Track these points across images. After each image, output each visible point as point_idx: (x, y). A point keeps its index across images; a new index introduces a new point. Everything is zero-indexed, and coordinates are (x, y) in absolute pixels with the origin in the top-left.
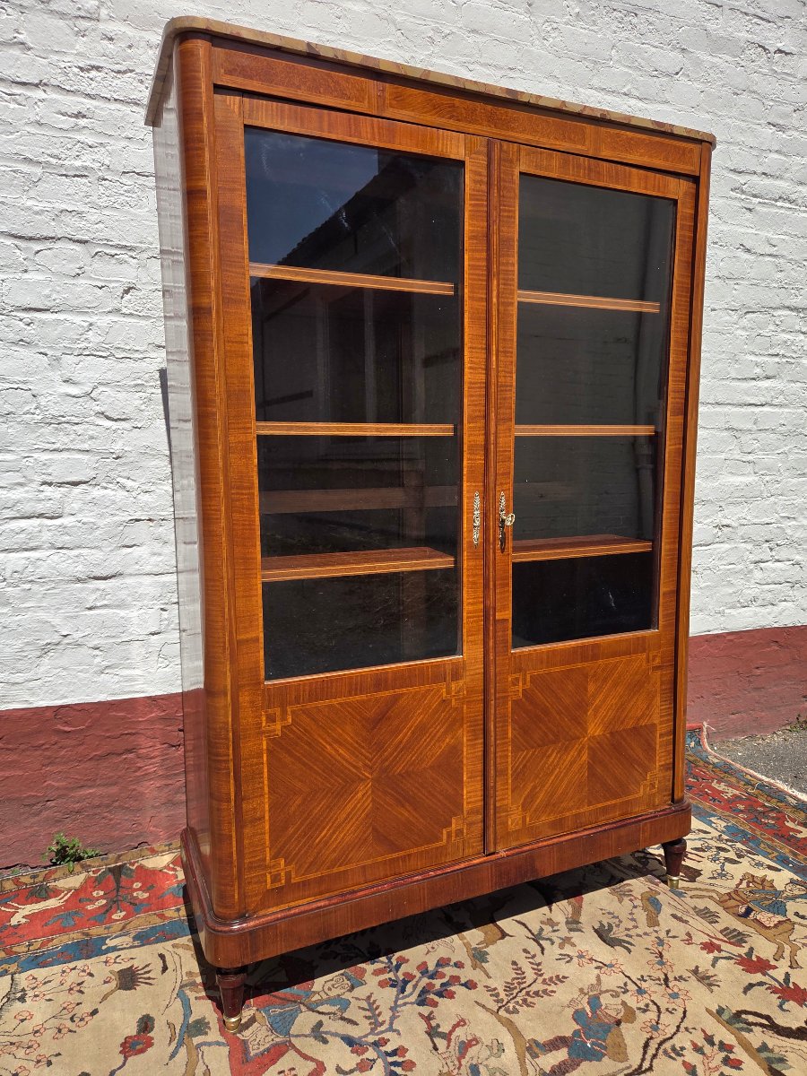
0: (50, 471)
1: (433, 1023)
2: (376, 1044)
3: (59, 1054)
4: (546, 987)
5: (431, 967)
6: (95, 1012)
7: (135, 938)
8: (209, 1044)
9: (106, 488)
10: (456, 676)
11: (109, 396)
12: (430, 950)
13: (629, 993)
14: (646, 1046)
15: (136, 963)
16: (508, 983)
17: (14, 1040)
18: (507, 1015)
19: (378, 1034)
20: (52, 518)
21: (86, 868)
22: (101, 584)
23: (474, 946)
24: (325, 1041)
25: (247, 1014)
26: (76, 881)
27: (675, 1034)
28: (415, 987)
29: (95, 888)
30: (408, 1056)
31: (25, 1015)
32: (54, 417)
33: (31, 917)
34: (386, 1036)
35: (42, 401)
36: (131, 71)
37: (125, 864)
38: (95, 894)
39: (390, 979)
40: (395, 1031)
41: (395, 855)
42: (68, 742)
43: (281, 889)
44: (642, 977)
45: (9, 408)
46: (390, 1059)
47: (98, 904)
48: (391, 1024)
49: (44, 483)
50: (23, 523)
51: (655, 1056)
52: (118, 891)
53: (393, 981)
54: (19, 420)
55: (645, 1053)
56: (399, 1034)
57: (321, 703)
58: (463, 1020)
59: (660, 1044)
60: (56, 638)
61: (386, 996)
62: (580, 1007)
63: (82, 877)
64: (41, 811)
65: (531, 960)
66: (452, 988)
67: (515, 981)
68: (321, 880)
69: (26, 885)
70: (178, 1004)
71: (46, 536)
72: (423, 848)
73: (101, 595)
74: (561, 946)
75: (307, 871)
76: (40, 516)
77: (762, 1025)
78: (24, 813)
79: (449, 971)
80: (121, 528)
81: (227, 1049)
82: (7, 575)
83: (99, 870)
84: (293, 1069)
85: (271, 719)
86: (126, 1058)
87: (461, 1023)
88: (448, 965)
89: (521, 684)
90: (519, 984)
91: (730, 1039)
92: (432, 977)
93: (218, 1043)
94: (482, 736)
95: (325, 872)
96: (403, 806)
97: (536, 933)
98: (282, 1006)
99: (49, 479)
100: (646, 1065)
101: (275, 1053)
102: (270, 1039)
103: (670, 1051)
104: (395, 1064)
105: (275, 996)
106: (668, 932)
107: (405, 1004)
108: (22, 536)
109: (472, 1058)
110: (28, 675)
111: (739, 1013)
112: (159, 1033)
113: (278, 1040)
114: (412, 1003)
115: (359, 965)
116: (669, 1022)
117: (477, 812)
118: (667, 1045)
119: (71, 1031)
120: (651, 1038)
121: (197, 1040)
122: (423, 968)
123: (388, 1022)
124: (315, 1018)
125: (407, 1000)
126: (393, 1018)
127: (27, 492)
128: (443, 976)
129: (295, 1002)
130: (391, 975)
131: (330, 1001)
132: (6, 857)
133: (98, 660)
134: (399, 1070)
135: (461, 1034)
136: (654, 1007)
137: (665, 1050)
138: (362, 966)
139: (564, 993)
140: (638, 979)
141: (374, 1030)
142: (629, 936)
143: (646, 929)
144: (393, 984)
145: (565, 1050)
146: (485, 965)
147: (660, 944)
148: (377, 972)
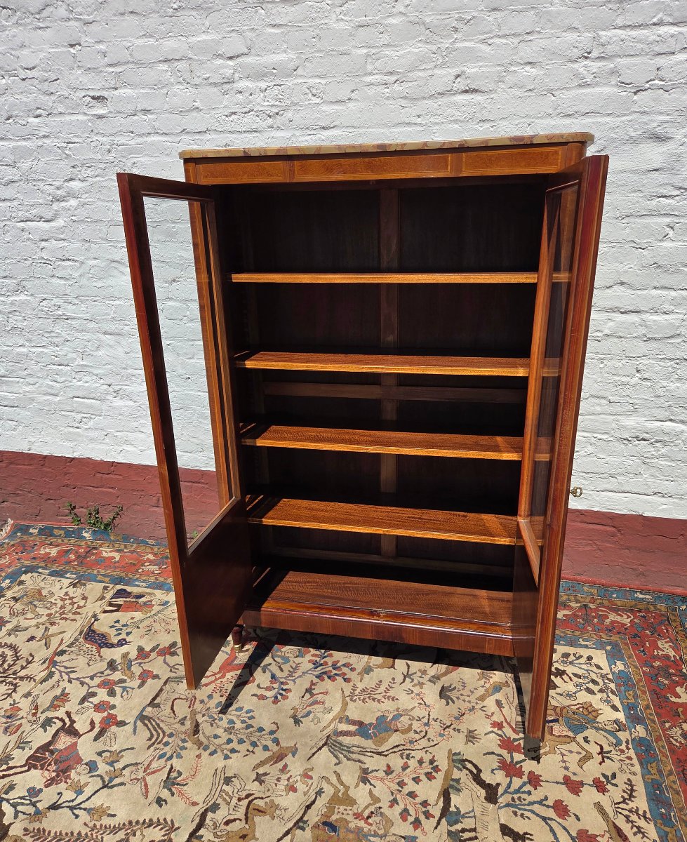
1: (313, 687)
2: (282, 683)
4: (382, 698)
5: (339, 664)
8: (223, 651)
12: (348, 657)
13: (419, 722)
14: (397, 746)
16: (366, 688)
17: (165, 619)
18: (349, 701)
19: (286, 679)
23: (371, 664)
24: (264, 672)
25: (246, 647)
27: (418, 750)
30: (289, 694)
34: (288, 682)
36: (252, 110)
39: (316, 660)
40: (294, 682)
44: (437, 719)
46: (281, 692)
48: (296, 678)
51: (395, 752)
53: (317, 662)
55: (392, 748)
56: (295, 684)
59: (404, 750)
61: (306, 667)
62: (387, 715)
65: (390, 684)
66: (337, 678)
74: (414, 685)
77: (471, 772)
81: (228, 656)
84: (242, 676)
87: (326, 693)
88: (348, 667)
90: (372, 691)
91: (443, 767)
92: (334, 669)
93: (227, 653)
97: (409, 674)
100: (385, 753)
102: (245, 660)
103: (405, 754)
104: (281, 694)
106: (484, 707)
107: (311, 674)
109: (313, 709)
111: (467, 760)
113: (247, 662)
114: (314, 675)
116: (424, 743)
118: (408, 752)
120: (404, 745)
122: (335, 666)
124: (271, 661)
125: (313, 672)
126: (300, 676)
128: (340, 670)
129: (270, 651)
130: (318, 659)
131: (283, 658)
134: (279, 697)
135: (320, 698)
136: (423, 734)
137: (403, 753)
138: (310, 649)
139: (388, 706)
140: (433, 719)
141: (287, 677)
142: (458, 698)
143: (473, 699)
144: (315, 663)
145: (357, 727)
146: (365, 675)
147: (470, 710)
148: (313, 655)
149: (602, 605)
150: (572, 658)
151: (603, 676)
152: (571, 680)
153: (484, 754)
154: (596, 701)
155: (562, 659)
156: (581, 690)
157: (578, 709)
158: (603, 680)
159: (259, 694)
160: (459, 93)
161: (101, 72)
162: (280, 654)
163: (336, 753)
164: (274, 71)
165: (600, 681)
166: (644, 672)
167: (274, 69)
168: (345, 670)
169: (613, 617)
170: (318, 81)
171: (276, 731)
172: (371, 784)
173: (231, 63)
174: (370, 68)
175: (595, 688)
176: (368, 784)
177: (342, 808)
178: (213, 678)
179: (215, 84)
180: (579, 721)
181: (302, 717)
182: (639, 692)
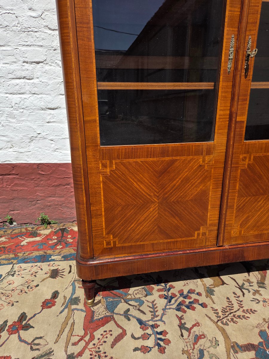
0: (26, 56)
1: (183, 322)
2: (153, 327)
3: (18, 302)
4: (244, 314)
5: (185, 293)
6: (38, 286)
7: (62, 257)
8: (78, 310)
9: (51, 65)
10: (209, 152)
11: (49, 17)
12: (186, 284)
15: (60, 268)
16: (224, 308)
17: (3, 292)
18: (222, 325)
19: (154, 321)
20: (29, 79)
21: (52, 227)
22: (52, 111)
23: (208, 286)
24: (129, 320)
25: (97, 298)
26: (47, 232)
28: (176, 301)
29: (54, 235)
30: (168, 337)
31: (11, 282)
32: (26, 28)
33: (29, 243)
34: (158, 323)
35: (20, 19)
37: (66, 228)
38: (53, 237)
39: (165, 295)
40: (163, 321)
41: (169, 240)
42: (44, 178)
43: (111, 249)
45: (6, 23)
46: (159, 336)
47: (54, 241)
48: (162, 317)
49: (24, 62)
50: (18, 81)
52: (62, 238)
53: (166, 296)
54: (11, 29)
56: (165, 323)
57: (131, 160)
58: (198, 323)
60: (35, 135)
61: (161, 303)
62: (263, 329)
63: (50, 230)
64: (35, 204)
65: (237, 299)
66: (195, 305)
67: (228, 308)
68: (131, 247)
69: (30, 231)
70: (71, 288)
71: (27, 88)
72: (184, 239)
73: (52, 117)
74: (254, 294)
75: (124, 242)
76: (24, 78)
78: (29, 204)
79: (194, 296)
80: (59, 85)
81: (85, 314)
82: (13, 105)
83: (57, 229)
84: (111, 331)
85: (104, 166)
86: (43, 309)
87: (197, 324)
88: (194, 293)
89: (247, 160)
90: (230, 310)
92: (185, 297)
93: (82, 310)
94: (221, 187)
95: (134, 244)
96: (174, 217)
97: (240, 285)
98: (113, 298)
99: (26, 60)
101: (105, 320)
102: (104, 313)
104: (160, 339)
105: (111, 293)
107: (170, 308)
108: (17, 87)
109: (201, 345)
110: (26, 150)
112: (59, 301)
113: (107, 314)
114: (173, 309)
115: (151, 285)
117: (215, 226)
119: (25, 292)
121: (73, 307)
122: (181, 293)
123: (160, 316)
124: (126, 306)
125: (171, 307)
126: (163, 314)
127: (18, 66)
128: (190, 298)
129: (120, 297)
130: (165, 293)
131: (136, 300)
132: (24, 220)
133: (53, 145)
134: (162, 343)
135: (196, 330)
138: (153, 286)
139: (254, 319)
144: (166, 297)
146: (212, 296)
148: (159, 290)
159: (140, 347)
162: (129, 297)
178: (82, 344)
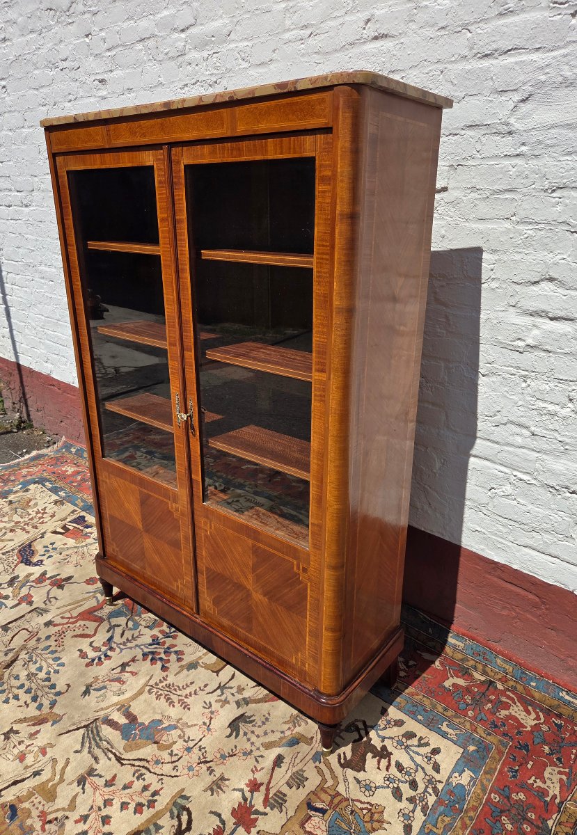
1: (131, 663)
2: (111, 648)
4: (177, 702)
5: (174, 649)
10: (175, 500)
13: (185, 743)
14: (142, 760)
16: (173, 684)
19: (117, 646)
23: (200, 662)
24: (108, 631)
25: (118, 602)
27: (155, 774)
28: (155, 648)
30: (105, 662)
34: (117, 649)
39: (158, 637)
40: (121, 651)
44: (204, 748)
46: (103, 657)
48: (126, 648)
51: (133, 765)
53: (157, 639)
55: (134, 760)
56: (120, 653)
58: (137, 674)
59: (146, 768)
61: (145, 640)
62: (165, 722)
65: (198, 690)
66: (159, 663)
74: (219, 701)
77: (180, 825)
81: (95, 605)
84: (87, 628)
87: (135, 674)
88: (178, 655)
89: (209, 527)
90: (175, 690)
91: (159, 806)
92: (165, 652)
93: (98, 601)
97: (226, 686)
98: (128, 610)
100: (124, 762)
101: (97, 619)
102: (105, 614)
103: (140, 773)
104: (100, 659)
105: (133, 605)
106: (262, 756)
107: (142, 649)
109: (111, 685)
111: (188, 810)
113: (105, 617)
114: (143, 651)
116: (167, 769)
118: (144, 771)
120: (148, 762)
121: (98, 595)
122: (171, 647)
124: (123, 622)
125: (145, 648)
126: (131, 648)
128: (168, 656)
129: (132, 613)
130: (161, 637)
131: (136, 623)
134: (96, 661)
135: (126, 676)
136: (175, 758)
137: (140, 770)
139: (174, 712)
140: (201, 746)
141: (121, 644)
142: (245, 734)
143: (258, 743)
144: (155, 640)
145: (127, 721)
146: (185, 671)
147: (245, 754)
148: (161, 631)
149: (513, 690)
150: (415, 741)
151: (431, 781)
152: (387, 769)
153: (211, 812)
154: (391, 808)
155: (400, 738)
156: (388, 787)
157: (362, 809)
158: (427, 787)
160: (370, 41)
161: (103, 57)
162: (137, 618)
163: (87, 740)
164: (213, 39)
165: (421, 787)
166: (489, 799)
167: (213, 36)
168: (173, 657)
169: (517, 711)
170: (246, 44)
171: (63, 693)
172: (83, 788)
173: (183, 35)
174: (288, 22)
175: (406, 791)
176: (81, 786)
177: (40, 799)
178: (66, 621)
179: (172, 58)
180: (349, 824)
181: (94, 690)
182: (458, 823)
